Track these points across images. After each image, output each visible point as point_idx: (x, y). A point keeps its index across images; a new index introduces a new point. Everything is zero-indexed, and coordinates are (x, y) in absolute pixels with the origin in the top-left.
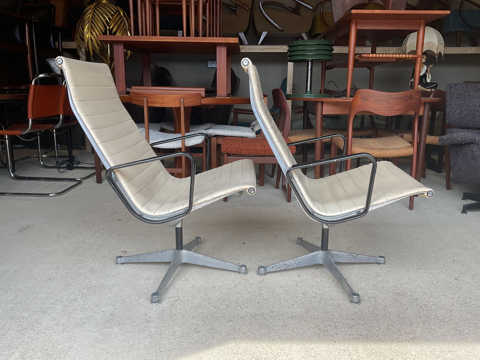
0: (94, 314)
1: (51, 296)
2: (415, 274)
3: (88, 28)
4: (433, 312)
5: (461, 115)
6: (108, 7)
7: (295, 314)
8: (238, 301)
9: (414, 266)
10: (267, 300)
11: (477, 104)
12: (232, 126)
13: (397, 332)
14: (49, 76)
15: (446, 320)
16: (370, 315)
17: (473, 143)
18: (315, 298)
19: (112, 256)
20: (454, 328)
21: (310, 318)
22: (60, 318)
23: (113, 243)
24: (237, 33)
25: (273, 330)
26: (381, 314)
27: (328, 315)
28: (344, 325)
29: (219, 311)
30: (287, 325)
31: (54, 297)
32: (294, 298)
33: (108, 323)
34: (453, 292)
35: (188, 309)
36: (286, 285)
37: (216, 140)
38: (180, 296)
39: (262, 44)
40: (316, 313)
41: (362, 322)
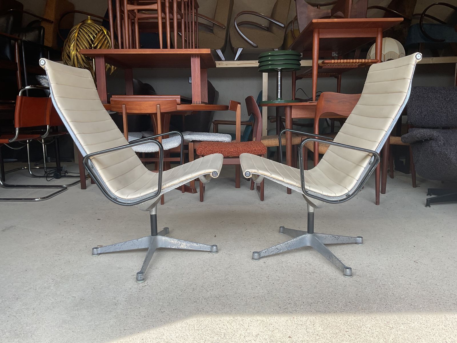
0: (64, 299)
1: (25, 285)
2: (376, 259)
3: (74, 46)
4: (391, 290)
5: (421, 116)
6: (93, 27)
7: (257, 295)
8: (204, 285)
9: (376, 252)
10: (232, 284)
11: (436, 105)
13: (354, 308)
14: (35, 88)
15: (402, 297)
16: (329, 294)
17: (432, 140)
18: (279, 281)
19: (88, 250)
20: (409, 304)
21: (272, 298)
22: (31, 303)
23: (91, 239)
24: (215, 50)
25: (235, 308)
26: (340, 293)
28: (304, 303)
29: (185, 293)
30: (249, 304)
31: (28, 285)
32: (258, 281)
33: (78, 307)
34: (411, 273)
35: (155, 293)
36: (252, 270)
37: (193, 145)
38: (149, 282)
39: (238, 59)
40: (278, 293)
41: (321, 301)
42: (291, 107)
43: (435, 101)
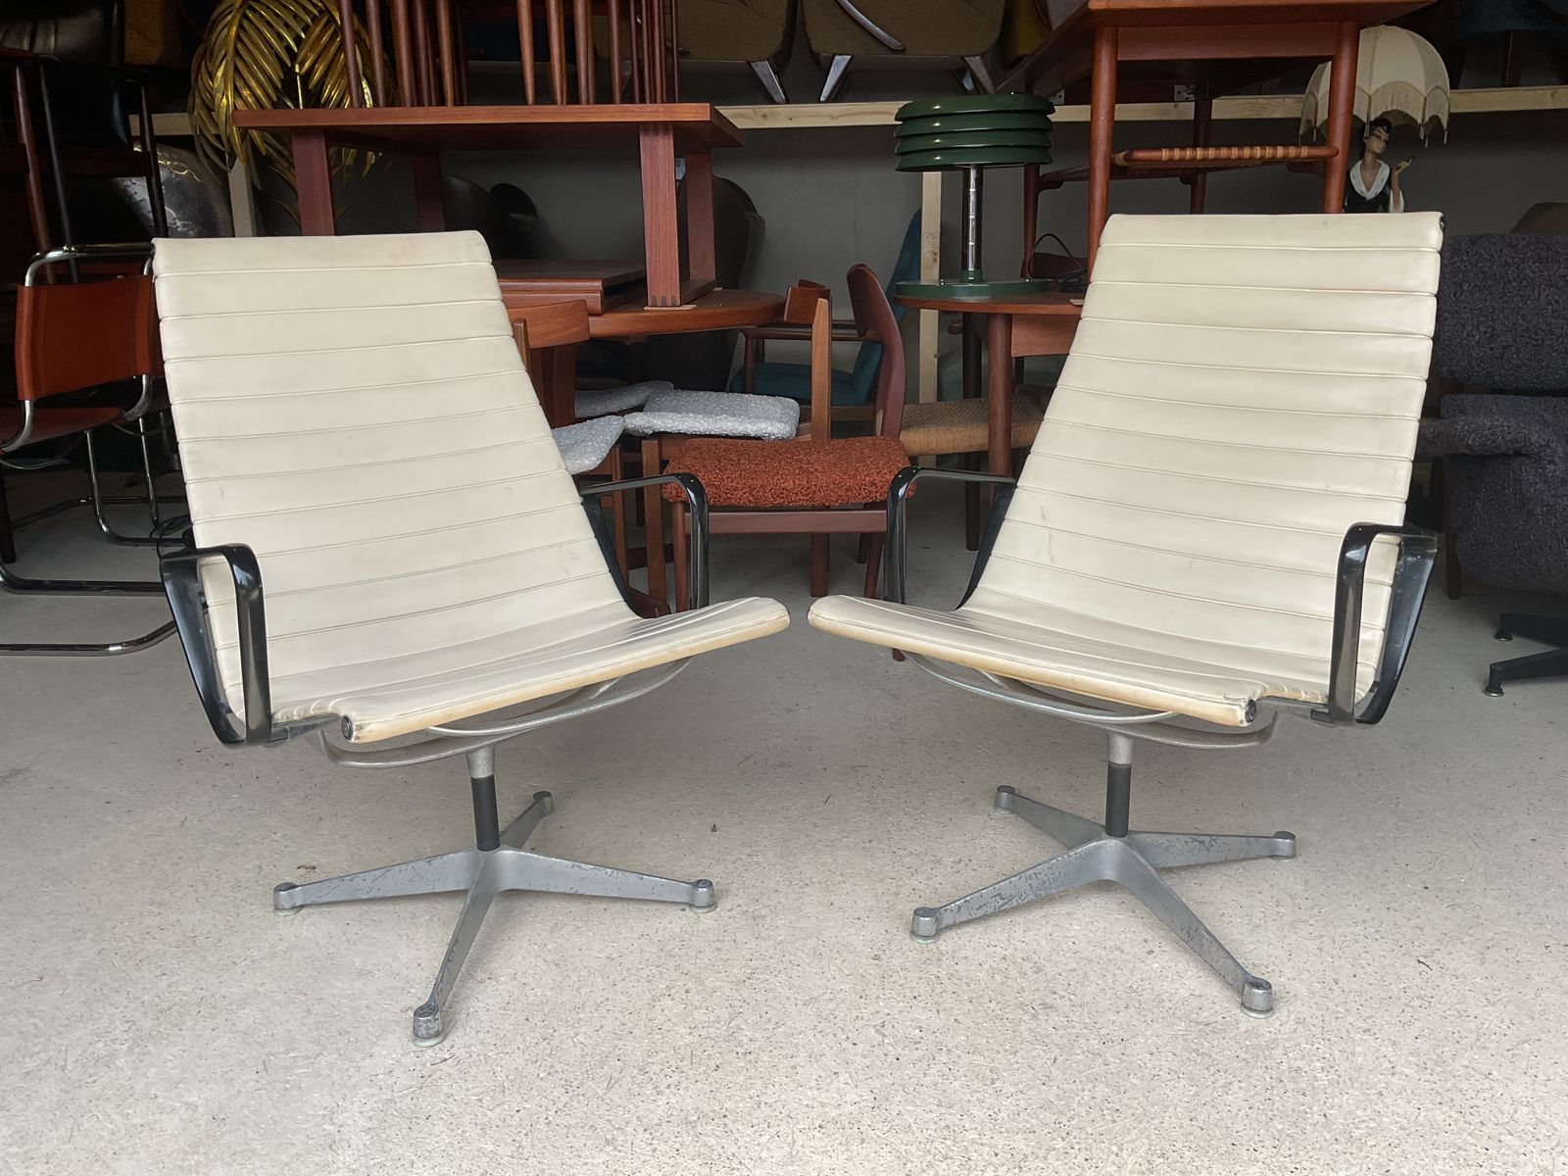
0: (157, 1117)
1: (30, 1045)
2: (1280, 944)
3: (225, 75)
4: (1318, 1097)
5: (1491, 349)
7: (834, 1113)
8: (649, 1060)
9: (1281, 909)
10: (749, 1057)
11: (1550, 307)
12: (721, 394)
14: (83, 254)
15: (1357, 1133)
16: (1095, 1114)
17: (1521, 455)
18: (917, 1046)
19: (262, 885)
20: (1379, 1166)
21: (886, 1129)
22: (42, 1132)
23: (278, 835)
24: (748, 63)
26: (1130, 1112)
27: (951, 1114)
28: (996, 1155)
29: (579, 1102)
30: (801, 1160)
31: (39, 1049)
32: (845, 1045)
33: (197, 1153)
34: (1402, 1016)
35: (474, 1095)
36: (827, 996)
37: (657, 449)
38: (457, 1039)
39: (833, 96)
40: (910, 1108)
41: (1060, 1144)
42: (1009, 319)
43: (1546, 293)
